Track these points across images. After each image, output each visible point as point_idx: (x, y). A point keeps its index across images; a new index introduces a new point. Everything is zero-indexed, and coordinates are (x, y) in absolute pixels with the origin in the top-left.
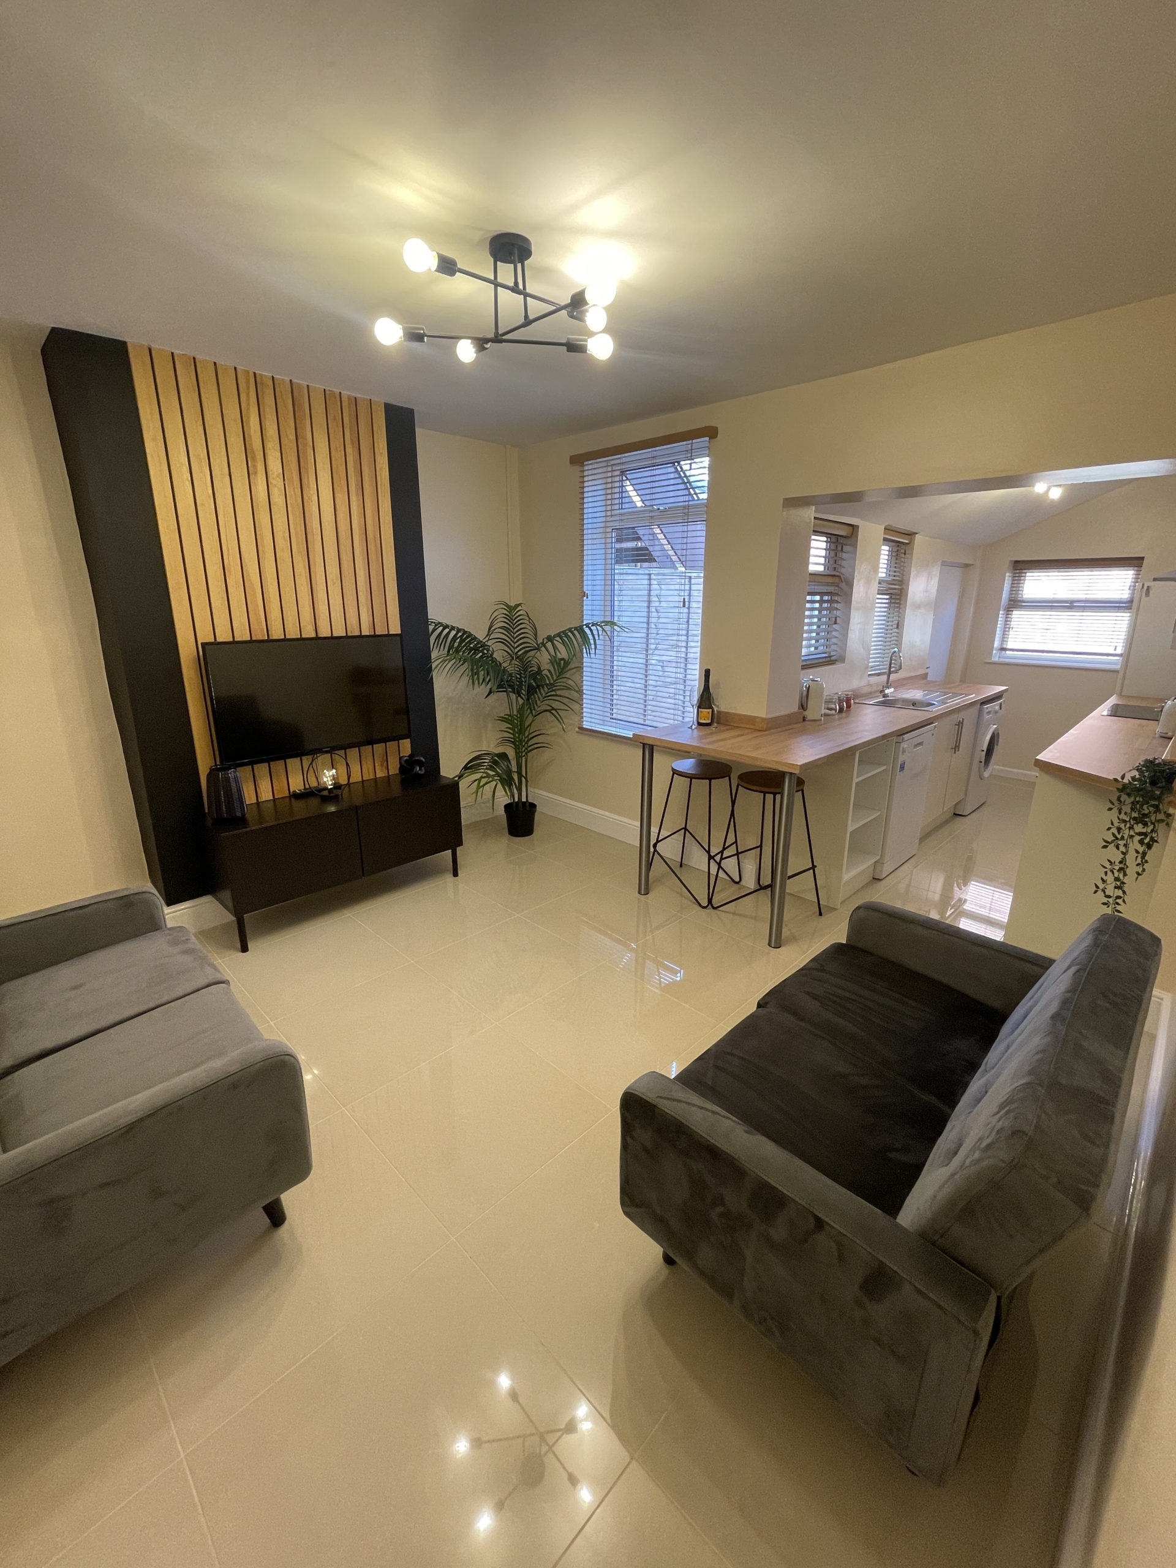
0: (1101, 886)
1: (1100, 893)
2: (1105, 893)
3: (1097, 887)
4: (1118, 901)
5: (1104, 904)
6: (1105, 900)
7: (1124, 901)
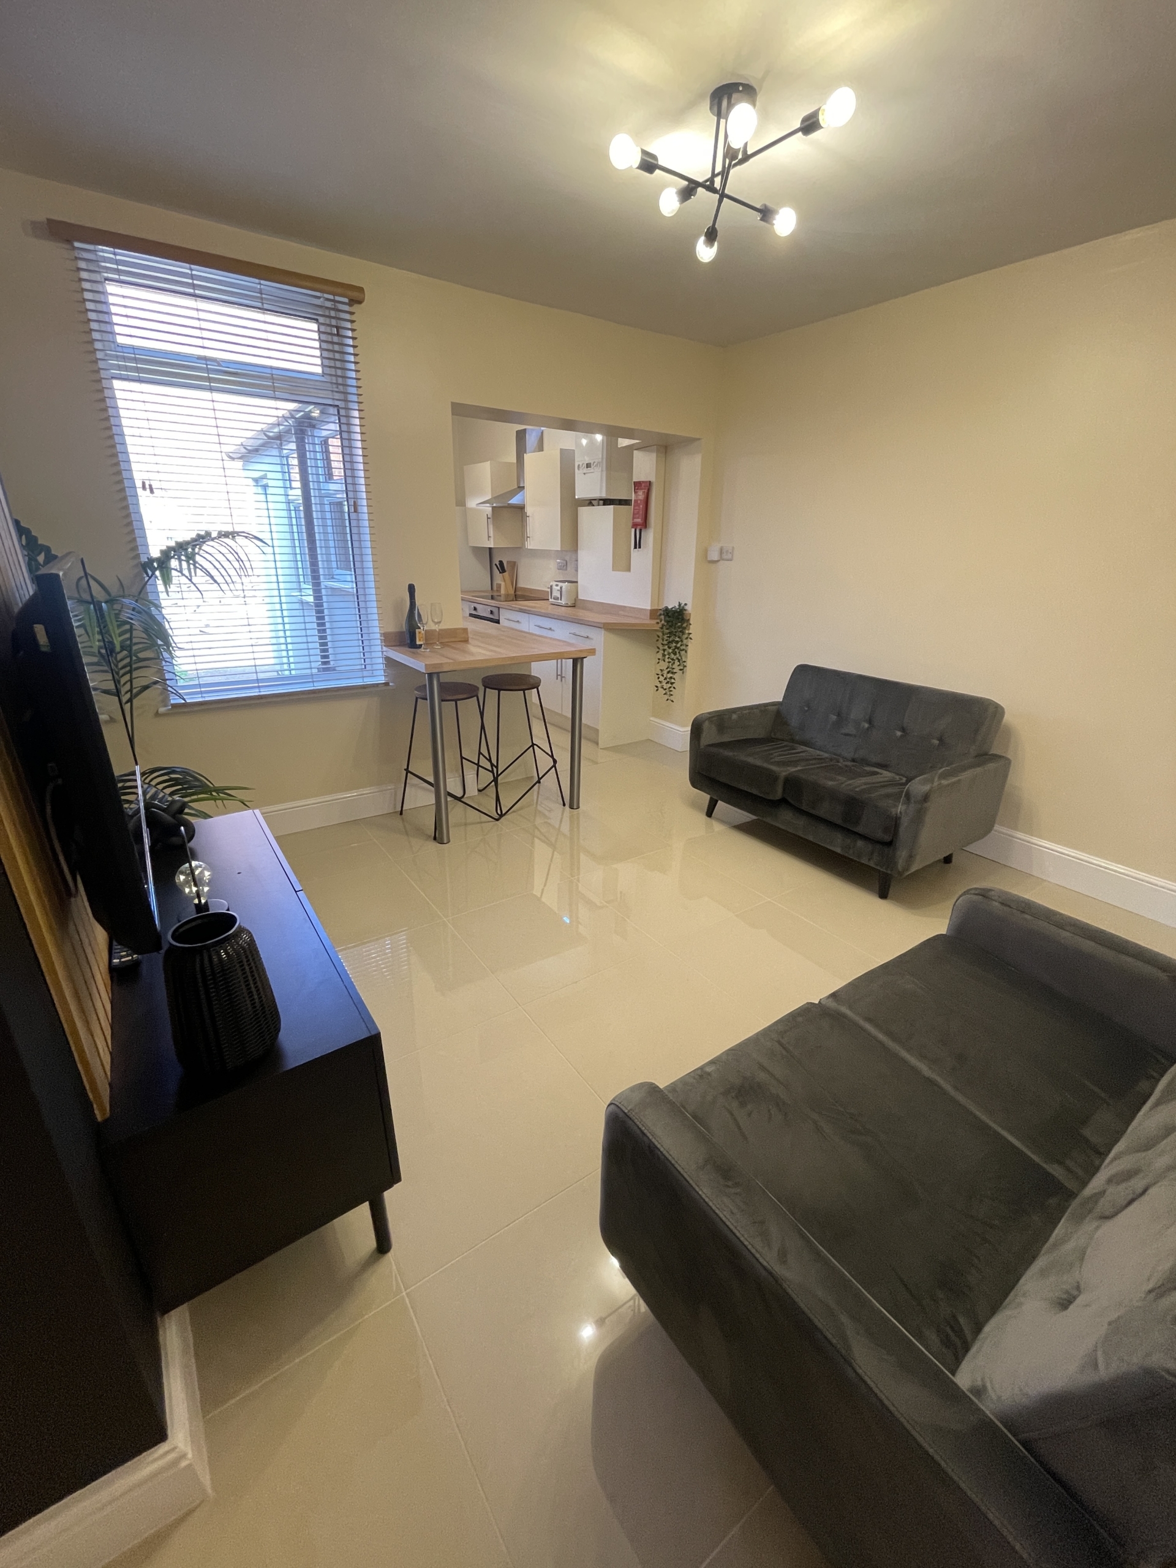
0: (659, 685)
1: (660, 689)
2: (663, 688)
3: (657, 687)
4: (671, 689)
5: (665, 694)
6: (664, 692)
7: (674, 688)
